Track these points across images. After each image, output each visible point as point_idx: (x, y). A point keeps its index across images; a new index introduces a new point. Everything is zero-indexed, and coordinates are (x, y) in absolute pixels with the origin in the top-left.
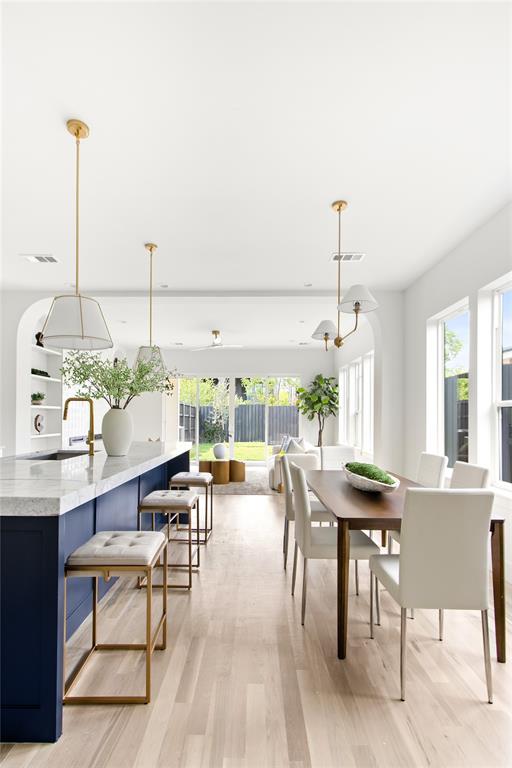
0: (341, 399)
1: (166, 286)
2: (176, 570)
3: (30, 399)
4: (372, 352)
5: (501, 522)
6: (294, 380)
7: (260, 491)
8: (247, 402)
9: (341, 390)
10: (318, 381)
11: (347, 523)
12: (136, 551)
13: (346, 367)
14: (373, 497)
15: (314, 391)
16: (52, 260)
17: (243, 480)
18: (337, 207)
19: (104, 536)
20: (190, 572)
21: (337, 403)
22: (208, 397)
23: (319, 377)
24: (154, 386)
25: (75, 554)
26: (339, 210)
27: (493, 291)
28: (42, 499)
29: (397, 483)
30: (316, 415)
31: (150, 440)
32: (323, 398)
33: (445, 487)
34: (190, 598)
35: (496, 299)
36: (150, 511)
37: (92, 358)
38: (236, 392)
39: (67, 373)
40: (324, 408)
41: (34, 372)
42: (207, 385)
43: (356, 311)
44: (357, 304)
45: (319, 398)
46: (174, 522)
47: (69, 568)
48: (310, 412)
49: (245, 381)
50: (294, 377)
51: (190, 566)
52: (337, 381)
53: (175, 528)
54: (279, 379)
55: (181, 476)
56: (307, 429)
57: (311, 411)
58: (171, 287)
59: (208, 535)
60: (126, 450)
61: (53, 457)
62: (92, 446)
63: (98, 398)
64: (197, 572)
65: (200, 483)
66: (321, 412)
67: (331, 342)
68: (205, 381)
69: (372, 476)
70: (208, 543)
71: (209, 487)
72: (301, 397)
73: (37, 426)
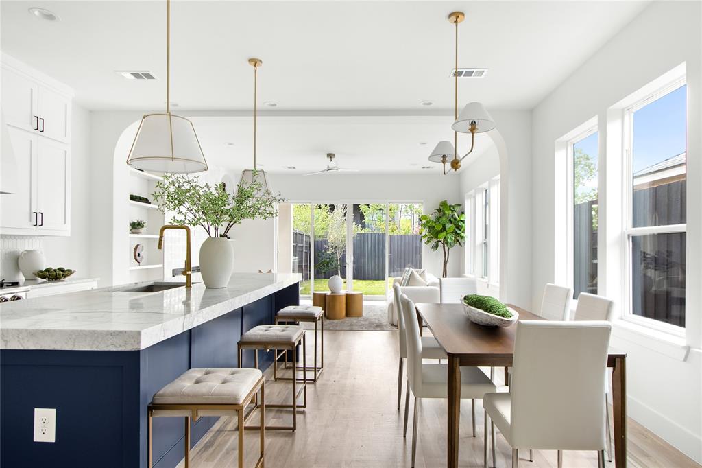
0: (468, 226)
1: (274, 105)
2: (281, 411)
3: (129, 227)
4: (498, 177)
5: (623, 357)
6: (417, 206)
7: (378, 327)
8: (366, 231)
9: (467, 217)
10: (443, 208)
11: (458, 359)
12: (227, 389)
13: (472, 192)
14: (491, 332)
15: (438, 219)
16: (149, 76)
17: (360, 315)
18: (454, 18)
19: (196, 373)
20: (294, 413)
21: (464, 232)
22: (323, 225)
23: (444, 204)
24: (255, 211)
25: (161, 392)
26: (456, 22)
27: (623, 110)
28: (121, 332)
29: (515, 316)
30: (441, 245)
31: (260, 272)
32: (448, 226)
33: (571, 320)
34: (293, 441)
35: (627, 118)
36: (253, 347)
37: (189, 182)
38: (354, 220)
39: (159, 198)
40: (449, 236)
41: (133, 198)
42: (323, 212)
43: (473, 131)
44: (473, 123)
45: (444, 226)
46: (281, 360)
47: (153, 407)
48: (433, 242)
49: (363, 208)
50: (415, 203)
51: (294, 406)
52: (463, 208)
53: (283, 366)
54: (400, 205)
55: (289, 309)
56: (431, 259)
57: (435, 240)
58: (280, 106)
59: (318, 373)
60: (226, 282)
61: (150, 289)
62: (189, 277)
63: (194, 225)
64: (303, 413)
65: (310, 318)
66: (445, 242)
67: (448, 165)
68: (320, 207)
69: (489, 309)
70: (318, 382)
71: (319, 323)
72: (425, 225)
73: (137, 256)
